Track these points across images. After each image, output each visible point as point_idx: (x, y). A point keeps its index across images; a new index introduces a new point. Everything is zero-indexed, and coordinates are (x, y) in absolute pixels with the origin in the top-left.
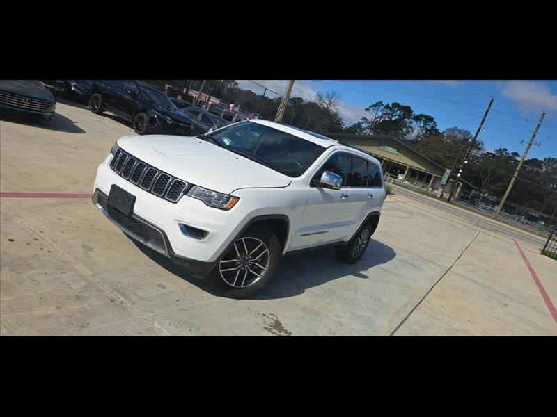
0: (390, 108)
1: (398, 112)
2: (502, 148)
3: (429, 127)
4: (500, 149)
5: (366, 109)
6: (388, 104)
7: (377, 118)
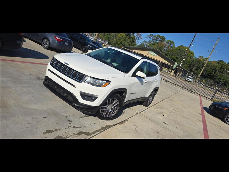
0: (156, 37)
1: (159, 39)
2: (202, 56)
3: (172, 46)
4: (201, 57)
5: (146, 37)
6: (155, 35)
7: (150, 41)
